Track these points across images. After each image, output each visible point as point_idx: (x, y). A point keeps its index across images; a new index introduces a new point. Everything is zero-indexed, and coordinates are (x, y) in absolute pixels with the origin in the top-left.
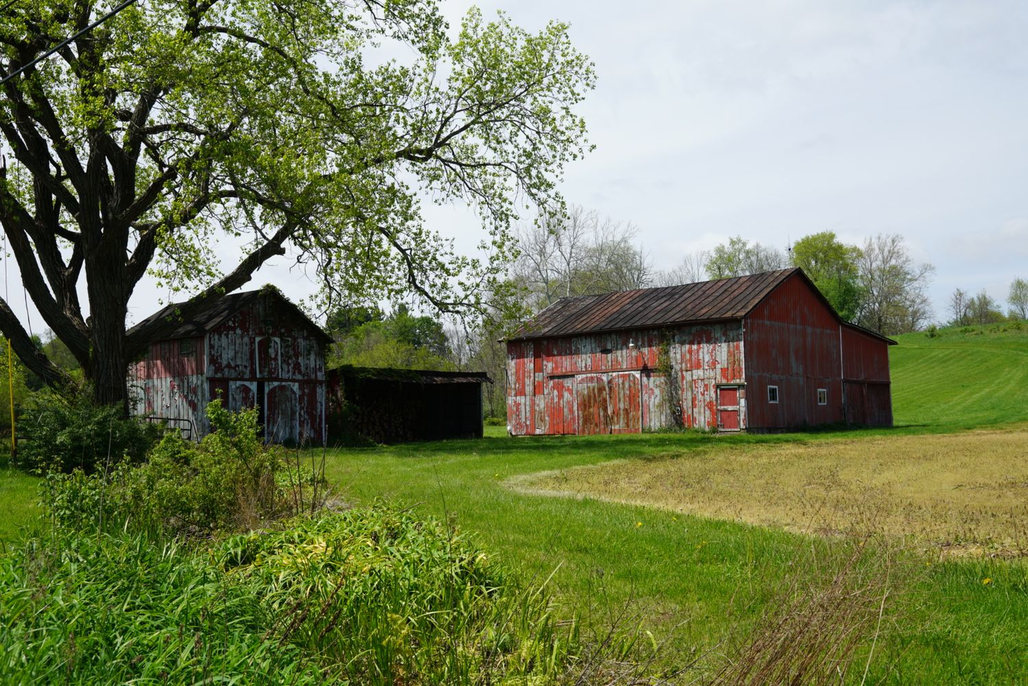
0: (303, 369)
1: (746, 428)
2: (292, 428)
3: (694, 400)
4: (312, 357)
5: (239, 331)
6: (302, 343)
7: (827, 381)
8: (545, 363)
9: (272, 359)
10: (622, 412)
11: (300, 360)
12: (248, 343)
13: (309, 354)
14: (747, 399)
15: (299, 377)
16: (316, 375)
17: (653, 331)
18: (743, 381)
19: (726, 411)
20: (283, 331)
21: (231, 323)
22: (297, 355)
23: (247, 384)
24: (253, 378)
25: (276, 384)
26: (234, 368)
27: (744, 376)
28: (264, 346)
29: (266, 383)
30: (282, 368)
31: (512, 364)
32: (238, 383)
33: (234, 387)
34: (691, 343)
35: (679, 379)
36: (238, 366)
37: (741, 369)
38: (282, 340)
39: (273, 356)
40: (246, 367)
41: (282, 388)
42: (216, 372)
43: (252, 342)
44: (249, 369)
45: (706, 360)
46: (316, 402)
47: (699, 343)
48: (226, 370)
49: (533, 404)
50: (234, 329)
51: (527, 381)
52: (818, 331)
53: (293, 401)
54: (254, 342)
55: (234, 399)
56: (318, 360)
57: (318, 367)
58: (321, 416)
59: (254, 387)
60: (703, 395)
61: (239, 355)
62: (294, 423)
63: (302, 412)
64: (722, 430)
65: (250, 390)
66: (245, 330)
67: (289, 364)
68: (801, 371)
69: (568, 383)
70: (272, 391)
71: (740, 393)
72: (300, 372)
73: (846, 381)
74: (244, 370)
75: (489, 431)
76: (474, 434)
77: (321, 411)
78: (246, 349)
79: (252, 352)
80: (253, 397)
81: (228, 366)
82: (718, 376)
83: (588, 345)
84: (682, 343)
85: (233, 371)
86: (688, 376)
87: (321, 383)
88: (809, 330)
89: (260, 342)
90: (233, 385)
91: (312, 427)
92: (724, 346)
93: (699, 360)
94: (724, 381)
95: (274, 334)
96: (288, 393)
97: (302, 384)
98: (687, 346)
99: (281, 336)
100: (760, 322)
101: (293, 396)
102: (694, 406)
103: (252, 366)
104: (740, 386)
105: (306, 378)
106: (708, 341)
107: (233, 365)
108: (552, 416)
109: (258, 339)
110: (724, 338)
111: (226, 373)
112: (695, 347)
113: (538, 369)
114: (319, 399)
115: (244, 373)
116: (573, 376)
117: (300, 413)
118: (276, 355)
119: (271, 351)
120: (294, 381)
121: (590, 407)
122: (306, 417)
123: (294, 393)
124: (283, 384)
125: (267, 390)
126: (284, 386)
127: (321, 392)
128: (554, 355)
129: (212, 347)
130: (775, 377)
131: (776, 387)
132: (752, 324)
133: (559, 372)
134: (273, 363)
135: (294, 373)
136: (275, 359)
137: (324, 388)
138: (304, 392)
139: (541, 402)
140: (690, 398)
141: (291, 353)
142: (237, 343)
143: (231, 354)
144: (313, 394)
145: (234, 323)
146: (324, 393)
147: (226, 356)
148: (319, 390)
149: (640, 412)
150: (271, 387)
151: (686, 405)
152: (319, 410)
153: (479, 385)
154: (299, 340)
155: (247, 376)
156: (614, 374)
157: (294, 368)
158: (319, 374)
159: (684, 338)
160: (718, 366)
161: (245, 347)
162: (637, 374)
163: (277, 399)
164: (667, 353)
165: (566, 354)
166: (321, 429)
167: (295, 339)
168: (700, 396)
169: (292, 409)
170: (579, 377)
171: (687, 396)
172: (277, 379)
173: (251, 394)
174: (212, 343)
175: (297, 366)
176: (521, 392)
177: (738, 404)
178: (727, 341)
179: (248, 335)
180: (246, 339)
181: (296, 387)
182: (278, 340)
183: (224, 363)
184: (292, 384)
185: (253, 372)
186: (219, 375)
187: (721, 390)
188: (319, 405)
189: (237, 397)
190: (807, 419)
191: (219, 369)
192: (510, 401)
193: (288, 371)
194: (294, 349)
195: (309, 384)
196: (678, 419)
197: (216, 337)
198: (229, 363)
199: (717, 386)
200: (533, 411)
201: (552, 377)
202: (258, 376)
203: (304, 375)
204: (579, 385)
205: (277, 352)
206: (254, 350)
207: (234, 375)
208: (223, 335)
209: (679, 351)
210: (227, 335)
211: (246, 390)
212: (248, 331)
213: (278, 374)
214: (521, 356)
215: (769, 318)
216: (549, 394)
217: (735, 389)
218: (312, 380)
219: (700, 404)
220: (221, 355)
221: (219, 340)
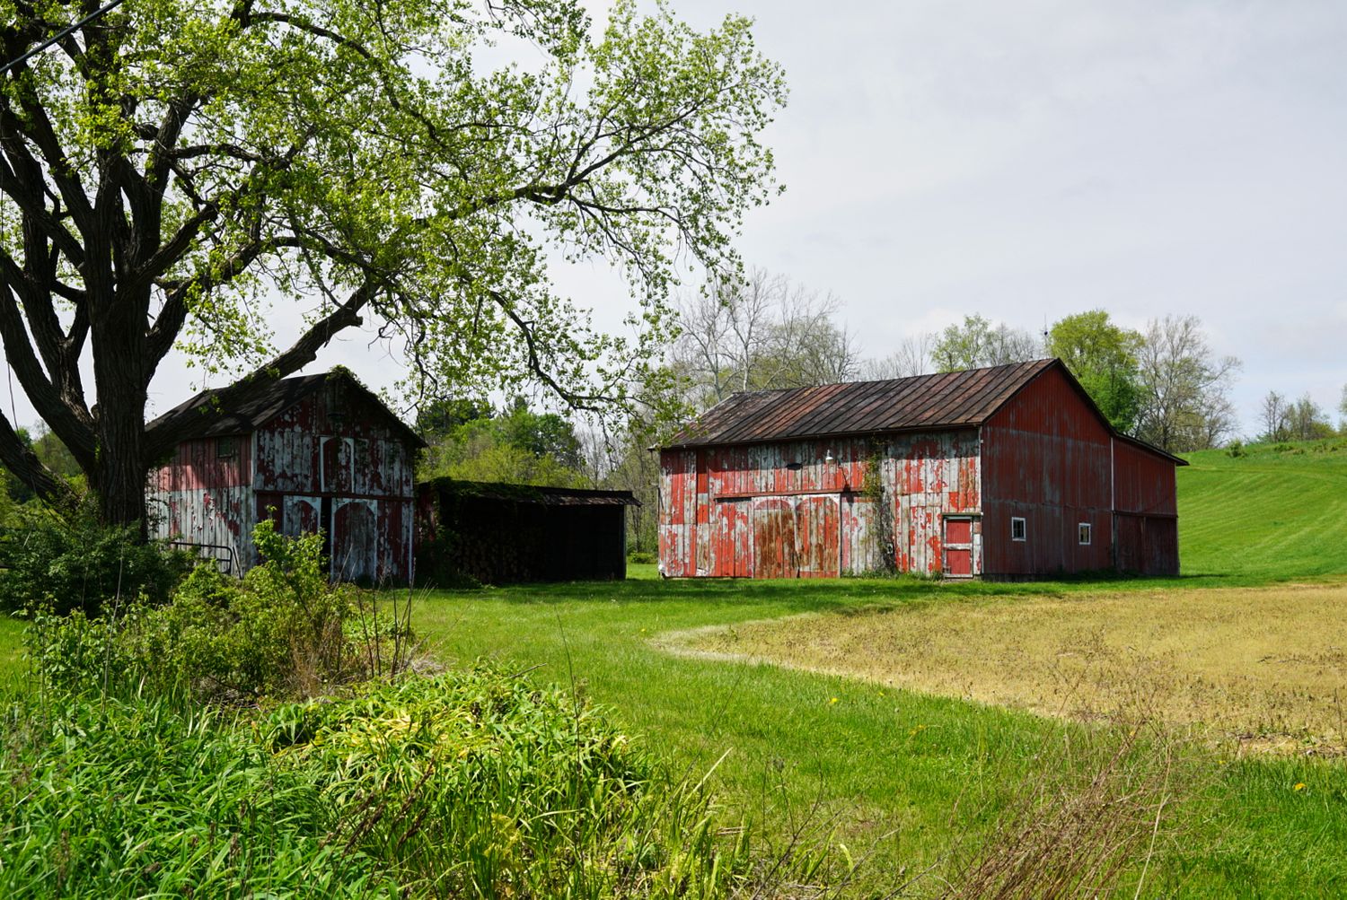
0: (383, 481)
1: (981, 574)
2: (368, 561)
3: (911, 534)
4: (397, 466)
5: (298, 429)
6: (383, 446)
7: (1091, 512)
8: (711, 480)
9: (342, 467)
10: (814, 549)
11: (381, 469)
12: (311, 445)
13: (392, 462)
14: (982, 534)
15: (379, 492)
16: (402, 490)
17: (859, 440)
18: (978, 510)
19: (954, 550)
20: (358, 429)
21: (287, 417)
22: (376, 463)
23: (308, 500)
24: (316, 492)
25: (347, 501)
26: (291, 479)
27: (980, 504)
28: (332, 448)
29: (334, 500)
30: (355, 480)
31: (667, 481)
32: (296, 499)
33: (290, 504)
34: (910, 457)
35: (893, 506)
36: (296, 476)
37: (976, 494)
38: (356, 442)
39: (344, 463)
40: (306, 477)
41: (355, 506)
42: (266, 483)
43: (316, 444)
44: (310, 479)
45: (930, 481)
46: (401, 526)
47: (920, 458)
48: (280, 481)
49: (694, 535)
50: (291, 425)
51: (687, 504)
52: (1081, 444)
53: (370, 525)
54: (319, 444)
55: (290, 520)
56: (404, 470)
57: (404, 479)
58: (407, 546)
59: (316, 504)
60: (924, 527)
61: (298, 460)
62: (370, 554)
63: (382, 539)
64: (948, 575)
65: (312, 508)
66: (306, 427)
67: (365, 475)
68: (1057, 499)
69: (741, 507)
70: (342, 511)
71: (975, 526)
72: (380, 486)
73: (1117, 513)
74: (305, 481)
75: (633, 571)
76: (613, 574)
77: (408, 539)
78: (307, 453)
79: (315, 458)
80: (316, 519)
81: (283, 475)
82: (944, 503)
83: (771, 457)
84: (898, 457)
85: (289, 482)
86: (904, 501)
87: (408, 501)
88: (1070, 443)
89: (326, 445)
90: (289, 502)
91: (395, 560)
92: (955, 461)
93: (919, 481)
94: (953, 510)
95: (345, 434)
96: (363, 513)
97: (382, 502)
98: (905, 462)
99: (355, 437)
100: (1004, 430)
101: (370, 517)
102: (911, 542)
103: (315, 478)
104: (975, 517)
105: (387, 494)
106: (933, 456)
107: (289, 474)
108: (719, 552)
109: (323, 440)
110: (954, 452)
111: (280, 485)
112: (914, 463)
113: (702, 488)
114: (404, 522)
115: (304, 485)
116: (749, 499)
117: (379, 541)
118: (348, 462)
119: (342, 457)
120: (372, 497)
121: (771, 541)
122: (387, 546)
123: (371, 513)
124: (357, 501)
125: (334, 509)
126: (358, 504)
127: (408, 514)
128: (724, 470)
129: (261, 449)
130: (1022, 505)
131: (1023, 519)
132: (993, 434)
133: (729, 493)
134: (344, 472)
135: (371, 487)
136: (347, 467)
137: (412, 508)
138: (384, 513)
139: (705, 533)
140: (906, 531)
141: (369, 459)
142: (295, 445)
143: (287, 459)
144: (396, 519)
145: (292, 417)
146: (412, 515)
147: (281, 462)
148: (405, 511)
149: (839, 550)
150: (340, 505)
151: (901, 541)
152: (404, 538)
153: (621, 509)
154: (379, 442)
155: (307, 490)
156: (805, 497)
157: (372, 480)
158: (405, 489)
159: (900, 450)
160: (946, 490)
161: (305, 450)
162: (836, 498)
163: (348, 521)
164: (876, 470)
165: (740, 469)
166: (407, 563)
167: (374, 441)
168: (920, 529)
169: (368, 535)
170: (758, 501)
171: (902, 529)
172: (348, 495)
173: (313, 514)
174: (262, 443)
175: (376, 478)
176: (678, 519)
177: (972, 541)
178: (958, 456)
179: (310, 433)
180: (307, 440)
181: (374, 505)
182: (350, 441)
183: (278, 471)
184: (368, 501)
185: (316, 484)
186: (270, 488)
187: (948, 521)
188: (404, 530)
189: (294, 517)
190: (1064, 563)
191: (270, 479)
192: (663, 530)
193: (364, 484)
194: (372, 454)
195: (392, 502)
196: (890, 560)
197: (267, 436)
198: (284, 471)
199: (944, 517)
200: (693, 545)
201: (720, 500)
202: (323, 490)
203: (384, 490)
204: (756, 511)
205: (349, 458)
206: (318, 454)
207: (290, 487)
208: (276, 434)
209: (894, 469)
210: (282, 434)
211: (307, 508)
212: (310, 429)
213: (350, 488)
214: (679, 470)
215: (1016, 426)
216: (715, 522)
217: (968, 521)
218: (396, 496)
219: (920, 541)
220: (273, 460)
221: (271, 440)
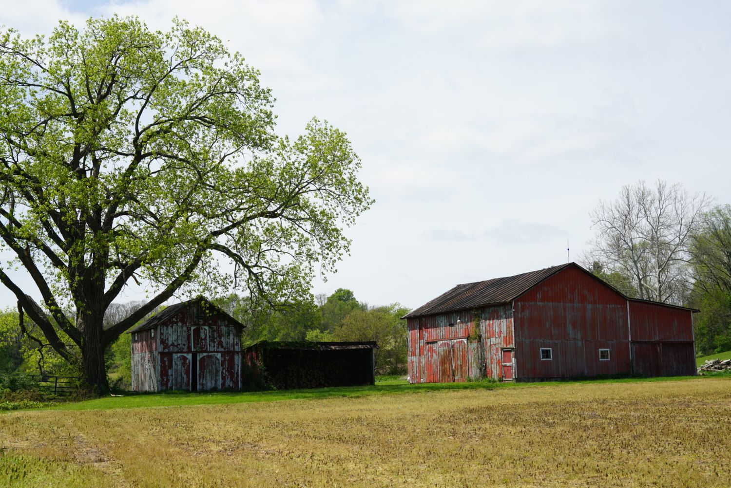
0: (224, 344)
1: (516, 378)
2: (216, 381)
3: (491, 358)
4: (231, 337)
5: (180, 324)
6: (224, 329)
7: (610, 343)
8: (424, 333)
9: (202, 339)
10: (459, 367)
11: (223, 339)
12: (186, 330)
13: (229, 335)
14: (516, 357)
15: (222, 350)
16: (234, 348)
17: (472, 310)
18: (512, 346)
19: (505, 366)
20: (210, 322)
21: (174, 319)
22: (220, 336)
23: (185, 355)
24: (189, 351)
25: (205, 354)
26: (177, 346)
27: (514, 343)
28: (197, 332)
29: (198, 354)
30: (209, 345)
31: (410, 333)
32: (179, 355)
33: (176, 357)
34: (490, 320)
35: (485, 344)
36: (179, 345)
37: (512, 336)
38: (209, 328)
39: (203, 337)
40: (184, 345)
41: (209, 357)
42: (164, 348)
43: (189, 330)
44: (186, 346)
45: (497, 331)
46: (234, 364)
47: (493, 320)
48: (171, 348)
49: (420, 362)
50: (177, 323)
51: (416, 345)
52: (600, 306)
53: (217, 365)
54: (190, 330)
55: (176, 364)
56: (235, 339)
57: (235, 343)
58: (237, 373)
59: (189, 356)
60: (496, 355)
61: (180, 338)
62: (218, 378)
63: (224, 371)
64: (504, 379)
65: (187, 358)
66: (184, 322)
67: (214, 342)
68: (579, 336)
69: (435, 346)
70: (202, 359)
71: (512, 354)
72: (222, 347)
73: (633, 342)
74: (183, 347)
76: (369, 383)
77: (238, 370)
78: (185, 334)
79: (189, 336)
80: (189, 363)
81: (173, 345)
82: (502, 342)
83: (442, 321)
84: (486, 320)
85: (176, 348)
86: (488, 341)
87: (238, 353)
88: (589, 306)
89: (194, 330)
90: (175, 356)
91: (231, 380)
92: (505, 320)
93: (493, 331)
94: (505, 346)
95: (204, 324)
96: (214, 360)
97: (223, 354)
98: (488, 321)
99: (210, 326)
100: (533, 303)
101: (217, 361)
102: (491, 363)
103: (189, 345)
104: (513, 349)
105: (226, 350)
106: (497, 319)
107: (176, 344)
108: (428, 370)
109: (193, 328)
110: (504, 316)
111: (171, 349)
112: (491, 322)
113: (421, 338)
114: (236, 362)
115: (183, 349)
116: (436, 342)
117: (222, 372)
118: (206, 337)
119: (202, 336)
120: (218, 352)
121: (445, 364)
122: (227, 374)
123: (218, 359)
124: (210, 354)
125: (198, 358)
126: (211, 355)
127: (238, 360)
128: (428, 328)
129: (162, 334)
130: (548, 341)
131: (551, 349)
132: (523, 307)
133: (430, 340)
134: (203, 341)
135: (218, 347)
136: (205, 339)
137: (240, 356)
138: (225, 359)
139: (423, 361)
140: (490, 357)
141: (216, 335)
142: (179, 331)
143: (175, 337)
144: (232, 361)
145: (177, 319)
146: (240, 359)
147: (172, 339)
148: (236, 357)
149: (467, 367)
150: (201, 357)
151: (488, 361)
152: (236, 370)
153: (371, 350)
154: (222, 327)
155: (185, 350)
156: (455, 341)
157: (218, 344)
158: (236, 347)
159: (487, 316)
160: (502, 335)
161: (184, 333)
162: (465, 341)
163: (205, 364)
164: (478, 325)
165: (434, 327)
166: (238, 381)
167: (219, 326)
168: (494, 356)
169: (216, 369)
170: (440, 343)
171: (488, 356)
172: (206, 351)
173: (188, 361)
174: (162, 331)
175: (220, 344)
176: (413, 354)
177: (512, 362)
178: (506, 318)
179: (186, 326)
180: (185, 328)
181: (219, 356)
182: (207, 328)
183: (170, 343)
184: (216, 354)
185: (189, 348)
186: (166, 350)
187: (504, 351)
188: (236, 366)
189: (178, 363)
190: (586, 372)
191: (166, 346)
192: (409, 359)
193: (214, 346)
194: (218, 333)
195: (229, 354)
196: (484, 372)
197: (165, 328)
198: (173, 343)
199: (502, 349)
200: (420, 366)
201: (428, 343)
202: (193, 350)
203: (225, 349)
204: (439, 347)
205: (206, 335)
206: (190, 334)
207: (176, 349)
208: (169, 327)
209: (484, 325)
210: (172, 327)
211: (185, 359)
212: (186, 324)
213: (207, 349)
214: (414, 329)
215: (543, 300)
216: (426, 355)
217: (509, 351)
218: (231, 351)
219: (494, 362)
220: (168, 339)
221: (167, 330)
